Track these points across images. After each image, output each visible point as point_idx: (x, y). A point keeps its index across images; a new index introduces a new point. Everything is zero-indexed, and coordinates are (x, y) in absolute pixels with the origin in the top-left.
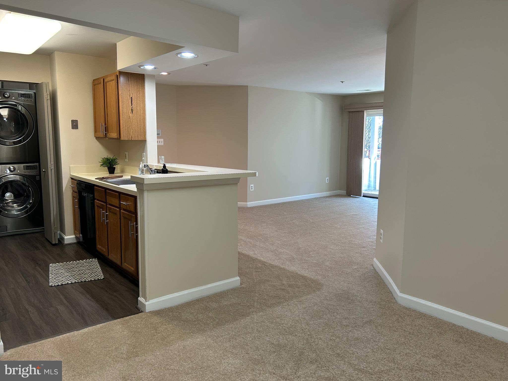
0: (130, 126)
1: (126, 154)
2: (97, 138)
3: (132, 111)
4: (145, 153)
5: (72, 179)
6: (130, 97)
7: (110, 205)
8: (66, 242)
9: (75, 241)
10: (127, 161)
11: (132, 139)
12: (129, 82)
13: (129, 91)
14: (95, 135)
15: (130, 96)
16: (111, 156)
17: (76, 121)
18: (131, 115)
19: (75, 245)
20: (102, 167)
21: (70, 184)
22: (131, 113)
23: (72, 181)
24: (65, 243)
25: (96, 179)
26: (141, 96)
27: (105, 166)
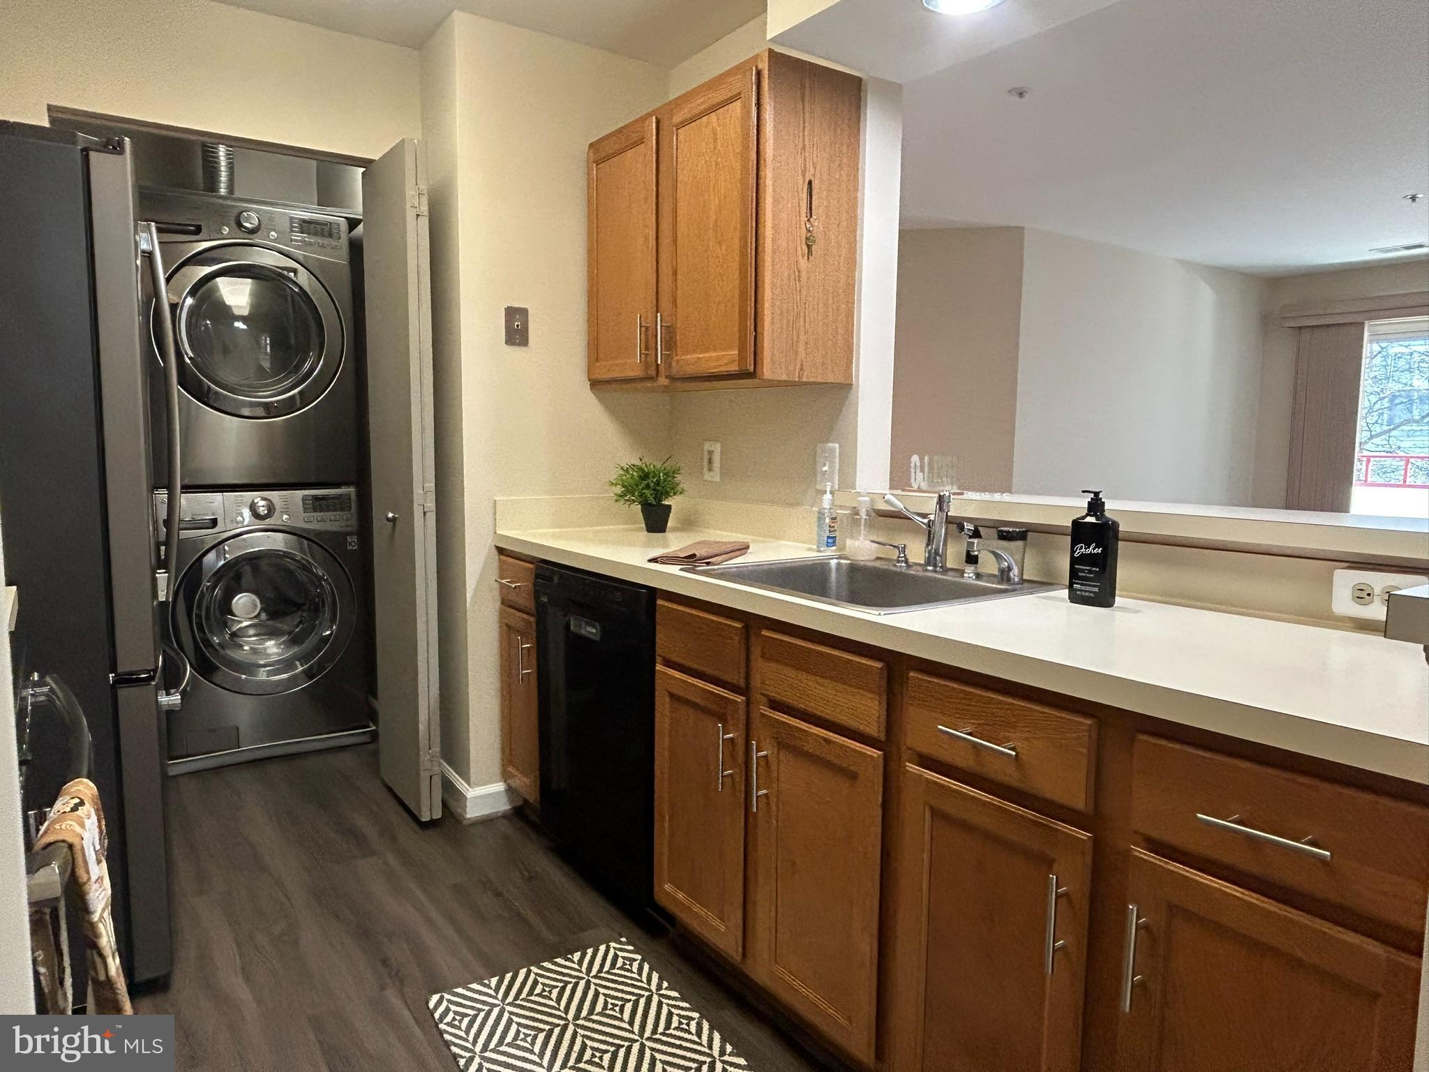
0: (798, 316)
1: (711, 453)
2: (595, 384)
3: (809, 247)
4: (837, 445)
5: (501, 551)
6: (804, 180)
7: (775, 705)
8: (473, 812)
9: (503, 806)
10: (717, 479)
11: (804, 380)
12: (803, 109)
13: (804, 148)
14: (590, 369)
15: (804, 176)
16: (653, 463)
17: (524, 312)
18: (803, 262)
19: (505, 828)
20: (622, 502)
21: (493, 573)
22: (806, 257)
23: (500, 560)
24: (468, 816)
25: (650, 561)
26: (845, 178)
27: (634, 501)
